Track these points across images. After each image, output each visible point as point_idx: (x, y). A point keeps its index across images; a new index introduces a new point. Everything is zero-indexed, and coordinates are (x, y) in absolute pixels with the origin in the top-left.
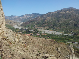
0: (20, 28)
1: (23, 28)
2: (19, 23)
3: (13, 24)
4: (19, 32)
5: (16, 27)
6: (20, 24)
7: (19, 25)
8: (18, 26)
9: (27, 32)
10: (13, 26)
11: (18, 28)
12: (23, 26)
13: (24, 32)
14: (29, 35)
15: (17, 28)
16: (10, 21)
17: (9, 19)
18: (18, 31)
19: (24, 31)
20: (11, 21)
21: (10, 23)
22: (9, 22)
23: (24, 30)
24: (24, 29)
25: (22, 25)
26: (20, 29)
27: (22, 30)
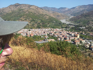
0: (68, 23)
2: (68, 17)
3: (61, 18)
4: (66, 28)
5: (63, 21)
6: (69, 18)
7: (68, 19)
8: (66, 20)
9: (76, 29)
10: (60, 20)
11: (65, 23)
12: (72, 21)
13: (72, 28)
14: (77, 33)
15: (64, 23)
16: (58, 14)
17: (58, 12)
18: (65, 26)
20: (59, 14)
21: (58, 16)
22: (57, 15)
23: (72, 26)
24: (73, 25)
25: (71, 20)
26: (68, 24)
27: (69, 26)
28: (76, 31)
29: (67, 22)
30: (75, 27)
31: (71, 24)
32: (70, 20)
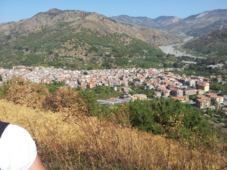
0: (179, 54)
2: (178, 40)
3: (162, 42)
4: (175, 66)
5: (168, 50)
6: (182, 42)
7: (179, 45)
8: (175, 48)
9: (201, 68)
10: (160, 47)
11: (173, 55)
12: (191, 48)
13: (191, 67)
14: (204, 80)
15: (169, 55)
16: (154, 33)
17: (153, 28)
18: (173, 63)
19: (190, 65)
20: (158, 32)
21: (154, 37)
22: (152, 34)
23: (190, 63)
24: (192, 59)
25: (188, 46)
26: (179, 58)
27: (183, 61)
28: (201, 75)
29: (178, 52)
30: (198, 64)
31: (188, 58)
32: (185, 47)
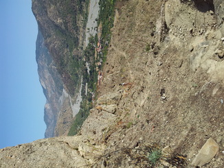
0: (80, 98)
1: (80, 91)
2: (67, 101)
3: (69, 115)
4: (90, 100)
5: (76, 109)
6: (68, 98)
7: (71, 100)
8: (74, 103)
9: (91, 79)
10: (74, 116)
11: (81, 103)
12: (74, 90)
13: (91, 87)
14: (100, 75)
15: (81, 107)
16: (61, 123)
17: (55, 125)
18: (88, 102)
19: (88, 88)
20: (60, 120)
21: (64, 123)
22: (61, 125)
24: (84, 87)
25: (72, 92)
26: (83, 98)
27: (86, 94)
28: (97, 77)
29: (77, 100)
30: (88, 82)
31: (82, 90)
32: (73, 94)
